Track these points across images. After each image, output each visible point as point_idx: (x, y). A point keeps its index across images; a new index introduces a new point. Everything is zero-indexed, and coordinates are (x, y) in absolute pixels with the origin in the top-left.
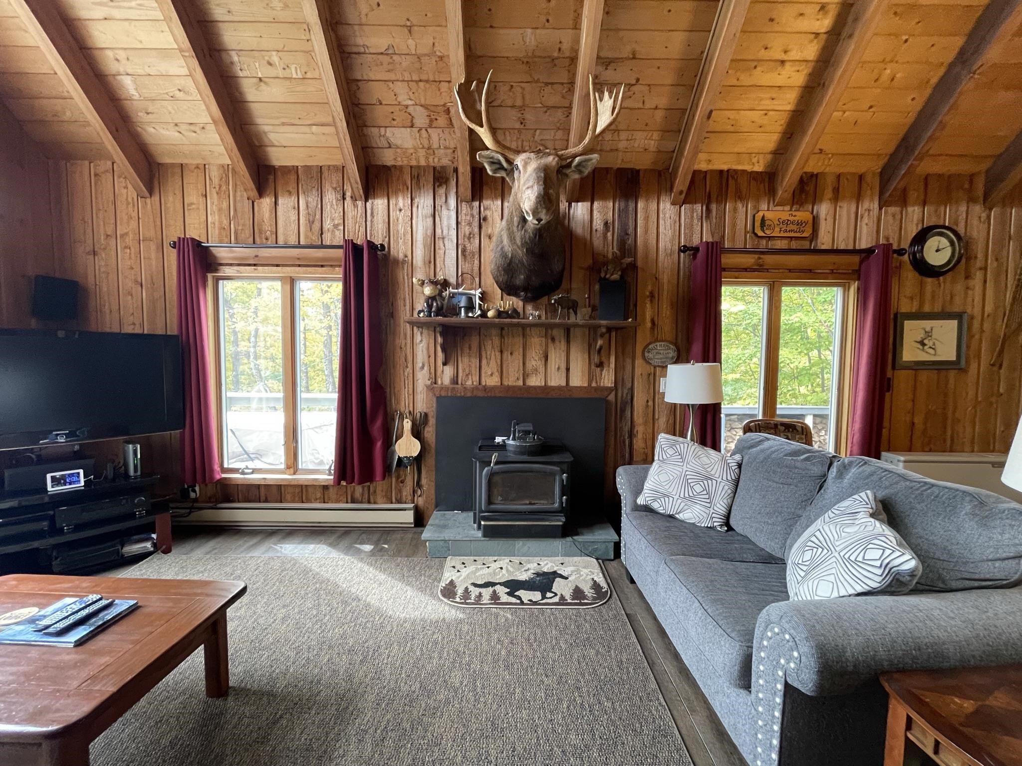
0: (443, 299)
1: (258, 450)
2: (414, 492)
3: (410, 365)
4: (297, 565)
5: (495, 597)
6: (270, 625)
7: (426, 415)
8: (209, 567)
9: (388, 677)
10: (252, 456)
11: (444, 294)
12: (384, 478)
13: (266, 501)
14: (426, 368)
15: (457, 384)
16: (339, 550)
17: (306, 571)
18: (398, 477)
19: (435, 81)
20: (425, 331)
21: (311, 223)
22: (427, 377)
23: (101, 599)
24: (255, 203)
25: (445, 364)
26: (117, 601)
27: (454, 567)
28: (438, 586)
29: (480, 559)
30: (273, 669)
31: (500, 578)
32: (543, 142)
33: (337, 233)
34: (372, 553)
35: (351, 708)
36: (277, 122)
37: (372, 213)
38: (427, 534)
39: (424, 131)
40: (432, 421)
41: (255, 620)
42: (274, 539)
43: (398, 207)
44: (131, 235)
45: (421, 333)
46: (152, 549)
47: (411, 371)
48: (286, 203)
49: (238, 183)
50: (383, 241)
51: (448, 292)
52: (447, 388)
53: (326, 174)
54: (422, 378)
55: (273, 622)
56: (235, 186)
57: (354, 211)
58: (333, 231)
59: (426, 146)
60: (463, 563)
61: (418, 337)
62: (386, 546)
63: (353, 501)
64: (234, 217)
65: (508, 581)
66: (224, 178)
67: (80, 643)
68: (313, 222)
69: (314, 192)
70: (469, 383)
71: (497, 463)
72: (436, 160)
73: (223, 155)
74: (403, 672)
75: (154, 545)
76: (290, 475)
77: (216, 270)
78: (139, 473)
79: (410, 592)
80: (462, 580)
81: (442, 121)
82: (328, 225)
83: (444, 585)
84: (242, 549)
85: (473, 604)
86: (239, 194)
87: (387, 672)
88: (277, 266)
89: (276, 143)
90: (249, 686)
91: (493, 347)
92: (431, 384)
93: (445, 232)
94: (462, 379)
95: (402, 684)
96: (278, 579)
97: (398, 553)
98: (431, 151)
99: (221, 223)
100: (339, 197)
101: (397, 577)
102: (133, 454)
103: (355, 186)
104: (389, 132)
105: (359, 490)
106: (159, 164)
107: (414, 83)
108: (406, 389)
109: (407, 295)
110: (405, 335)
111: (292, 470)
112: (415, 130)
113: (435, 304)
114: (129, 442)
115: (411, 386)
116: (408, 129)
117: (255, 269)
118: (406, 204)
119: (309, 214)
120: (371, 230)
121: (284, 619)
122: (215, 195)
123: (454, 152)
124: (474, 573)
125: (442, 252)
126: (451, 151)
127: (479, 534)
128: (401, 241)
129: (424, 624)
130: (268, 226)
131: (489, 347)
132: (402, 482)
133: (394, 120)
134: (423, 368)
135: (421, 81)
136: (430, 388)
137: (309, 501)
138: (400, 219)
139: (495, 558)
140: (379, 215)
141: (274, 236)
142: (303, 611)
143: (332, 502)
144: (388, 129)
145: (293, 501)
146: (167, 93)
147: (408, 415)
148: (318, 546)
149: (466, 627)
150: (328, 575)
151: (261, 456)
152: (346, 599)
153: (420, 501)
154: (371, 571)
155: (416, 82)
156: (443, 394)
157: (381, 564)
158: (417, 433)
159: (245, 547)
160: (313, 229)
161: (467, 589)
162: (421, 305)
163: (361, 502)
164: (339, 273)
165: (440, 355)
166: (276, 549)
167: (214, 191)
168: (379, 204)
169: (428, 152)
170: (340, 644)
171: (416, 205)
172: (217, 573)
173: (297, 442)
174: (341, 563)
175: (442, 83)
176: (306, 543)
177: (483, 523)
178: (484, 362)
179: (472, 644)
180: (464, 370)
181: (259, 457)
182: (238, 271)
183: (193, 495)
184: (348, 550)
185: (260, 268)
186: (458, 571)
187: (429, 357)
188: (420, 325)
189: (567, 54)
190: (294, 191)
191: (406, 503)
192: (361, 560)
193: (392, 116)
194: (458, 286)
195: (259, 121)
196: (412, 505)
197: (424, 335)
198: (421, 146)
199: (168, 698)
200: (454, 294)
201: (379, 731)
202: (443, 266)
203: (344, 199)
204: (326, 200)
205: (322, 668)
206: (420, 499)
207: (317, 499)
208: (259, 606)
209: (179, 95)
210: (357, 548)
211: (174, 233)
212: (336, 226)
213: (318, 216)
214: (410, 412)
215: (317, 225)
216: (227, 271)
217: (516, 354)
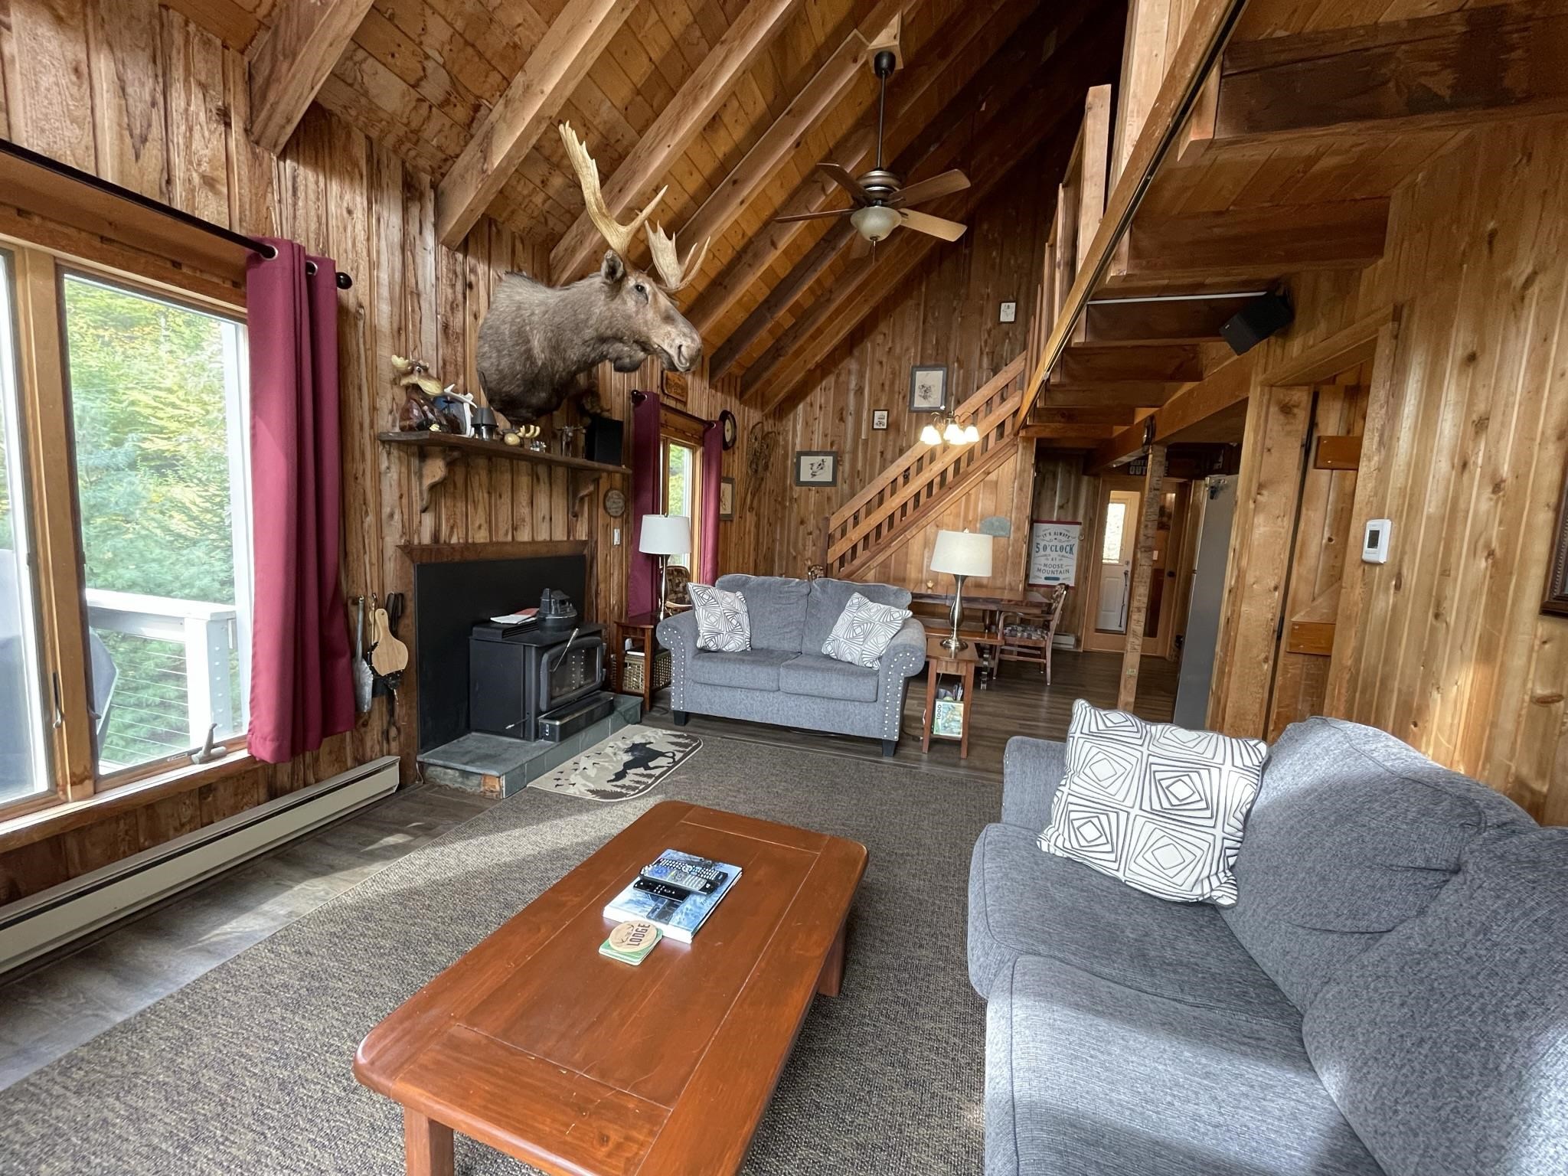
2: (384, 735)
3: (372, 511)
7: (402, 596)
14: (396, 517)
15: (440, 542)
19: (490, 63)
21: (137, 140)
22: (399, 532)
25: (424, 510)
32: (548, 215)
39: (426, 105)
40: (411, 607)
43: (345, 205)
45: (389, 454)
47: (374, 522)
52: (427, 550)
54: (392, 534)
58: (201, 188)
59: (414, 125)
61: (383, 461)
63: (273, 794)
69: (144, 62)
70: (454, 539)
72: (412, 153)
81: (461, 113)
82: (184, 167)
91: (480, 485)
92: (405, 544)
93: (421, 285)
94: (445, 534)
98: (414, 138)
100: (216, 112)
107: (462, 41)
108: (367, 555)
110: (363, 454)
111: (88, 785)
112: (414, 95)
115: (374, 550)
116: (404, 86)
118: (360, 206)
119: (129, 112)
123: (446, 160)
125: (417, 318)
126: (444, 156)
131: (476, 485)
132: (365, 724)
133: (393, 56)
134: (392, 515)
135: (473, 46)
136: (404, 552)
138: (349, 228)
140: (310, 202)
144: (371, 60)
155: (467, 43)
156: (424, 560)
158: (398, 630)
160: (143, 159)
168: (310, 177)
169: (410, 135)
171: (375, 215)
175: (496, 72)
178: (471, 507)
180: (447, 520)
187: (401, 497)
189: (620, 150)
191: (378, 759)
193: (394, 49)
196: (392, 758)
197: (392, 457)
198: (405, 121)
202: (419, 343)
203: (226, 123)
207: (183, 825)
212: (208, 181)
213: (157, 132)
214: (374, 596)
215: (155, 154)
217: (504, 496)
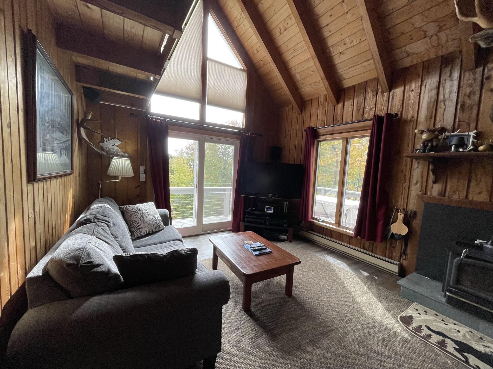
0: (439, 140)
1: (331, 214)
2: (401, 256)
3: (407, 182)
4: (330, 266)
5: (442, 344)
6: (312, 283)
7: (415, 213)
8: (300, 252)
9: (350, 335)
10: (328, 216)
11: (440, 137)
12: (382, 241)
13: (326, 235)
14: (419, 184)
15: (444, 196)
16: (351, 269)
17: (332, 271)
18: (391, 244)
20: (421, 162)
21: (358, 110)
22: (419, 190)
23: (264, 246)
24: (335, 107)
25: (435, 182)
26: (267, 248)
27: (417, 310)
28: (400, 314)
29: (441, 316)
30: (307, 299)
31: (455, 336)
33: (371, 112)
34: (367, 277)
35: (328, 334)
36: (347, 68)
37: (393, 97)
38: (402, 282)
39: (434, 37)
40: (419, 217)
41: (308, 279)
42: (325, 252)
43: (411, 89)
44: (295, 129)
45: (418, 163)
46: (287, 239)
47: (408, 185)
48: (348, 103)
49: (330, 100)
50: (398, 111)
51: (443, 136)
52: (434, 198)
53: (368, 84)
54: (415, 190)
55: (313, 283)
56: (329, 101)
57: (382, 99)
58: (369, 112)
59: (436, 45)
60: (425, 312)
61: (415, 165)
62: (376, 278)
63: (364, 249)
64: (327, 115)
65: (460, 342)
66: (325, 100)
67: (257, 255)
68: (359, 110)
69: (362, 95)
70: (456, 196)
71: (467, 257)
72: (444, 51)
73: (325, 91)
74: (359, 339)
75: (287, 238)
76: (336, 227)
77: (318, 138)
78: (286, 212)
79: (380, 306)
80: (419, 320)
82: (367, 109)
83: (404, 315)
84: (312, 251)
85: (421, 337)
86: (329, 104)
87: (351, 333)
88: (341, 133)
89: (346, 78)
90: (297, 299)
91: (484, 173)
92: (422, 194)
93: (447, 96)
94: (449, 194)
95: (356, 344)
96: (321, 268)
97: (381, 284)
98: (440, 47)
99: (322, 118)
100: (374, 93)
101: (376, 295)
102: (286, 204)
103: (383, 85)
104: (408, 48)
105: (367, 244)
106: (305, 101)
107: (427, 11)
108: (403, 195)
109: (411, 140)
110: (406, 164)
111: (337, 225)
112: (427, 38)
113: (430, 144)
114: (285, 201)
115: (406, 194)
116: (422, 40)
117: (332, 136)
118: (417, 86)
119: (358, 106)
120: (391, 107)
121: (317, 284)
122: (321, 107)
124: (432, 321)
125: (442, 110)
127: (444, 300)
128: (410, 109)
129: (381, 327)
130: (339, 116)
131: (480, 172)
132: (394, 247)
133: (411, 39)
134: (416, 184)
135: (432, 7)
136: (419, 197)
137: (343, 241)
138: (412, 96)
139: (456, 323)
140: (397, 97)
141: (341, 120)
142: (325, 285)
143: (353, 245)
144: (407, 46)
145: (336, 239)
146: (308, 74)
147: (402, 210)
148: (342, 262)
149: (409, 346)
150: (340, 276)
151: (332, 217)
152: (345, 290)
153: (405, 263)
154: (363, 286)
155: (429, 9)
156: (431, 201)
157: (370, 285)
158: (407, 222)
159: (314, 250)
160: (359, 113)
161: (420, 327)
162: (419, 145)
163: (368, 250)
164: (369, 133)
165: (432, 177)
166: (325, 256)
167: (321, 106)
168: (399, 91)
169: (438, 48)
170: (334, 307)
171: (424, 84)
172: (302, 256)
173: (341, 213)
174: (349, 274)
176: (337, 259)
177: (447, 293)
178: (473, 183)
179: (409, 357)
180: (451, 188)
181: (331, 217)
182: (326, 137)
183: (301, 224)
184: (355, 270)
185: (334, 135)
186: (419, 314)
187: (423, 177)
188: (417, 158)
190: (352, 97)
191: (394, 260)
192: (360, 278)
194: (454, 130)
195: (339, 71)
196: (398, 263)
199: (276, 287)
200: (448, 137)
201: (336, 352)
202: (442, 119)
203: (377, 94)
204: (367, 97)
205: (323, 311)
206: (404, 261)
207: (346, 241)
208: (310, 274)
209: (312, 73)
210: (360, 271)
211: (307, 125)
212: (371, 109)
213: (362, 106)
214: (404, 209)
215: (361, 110)
216: (322, 138)
